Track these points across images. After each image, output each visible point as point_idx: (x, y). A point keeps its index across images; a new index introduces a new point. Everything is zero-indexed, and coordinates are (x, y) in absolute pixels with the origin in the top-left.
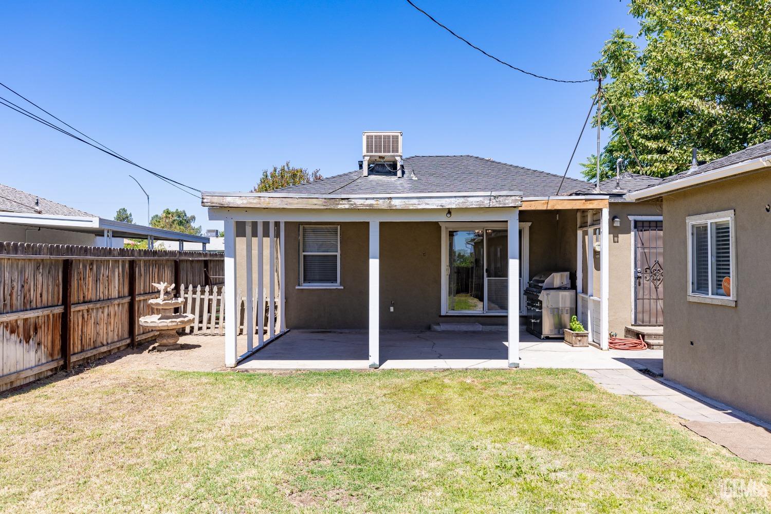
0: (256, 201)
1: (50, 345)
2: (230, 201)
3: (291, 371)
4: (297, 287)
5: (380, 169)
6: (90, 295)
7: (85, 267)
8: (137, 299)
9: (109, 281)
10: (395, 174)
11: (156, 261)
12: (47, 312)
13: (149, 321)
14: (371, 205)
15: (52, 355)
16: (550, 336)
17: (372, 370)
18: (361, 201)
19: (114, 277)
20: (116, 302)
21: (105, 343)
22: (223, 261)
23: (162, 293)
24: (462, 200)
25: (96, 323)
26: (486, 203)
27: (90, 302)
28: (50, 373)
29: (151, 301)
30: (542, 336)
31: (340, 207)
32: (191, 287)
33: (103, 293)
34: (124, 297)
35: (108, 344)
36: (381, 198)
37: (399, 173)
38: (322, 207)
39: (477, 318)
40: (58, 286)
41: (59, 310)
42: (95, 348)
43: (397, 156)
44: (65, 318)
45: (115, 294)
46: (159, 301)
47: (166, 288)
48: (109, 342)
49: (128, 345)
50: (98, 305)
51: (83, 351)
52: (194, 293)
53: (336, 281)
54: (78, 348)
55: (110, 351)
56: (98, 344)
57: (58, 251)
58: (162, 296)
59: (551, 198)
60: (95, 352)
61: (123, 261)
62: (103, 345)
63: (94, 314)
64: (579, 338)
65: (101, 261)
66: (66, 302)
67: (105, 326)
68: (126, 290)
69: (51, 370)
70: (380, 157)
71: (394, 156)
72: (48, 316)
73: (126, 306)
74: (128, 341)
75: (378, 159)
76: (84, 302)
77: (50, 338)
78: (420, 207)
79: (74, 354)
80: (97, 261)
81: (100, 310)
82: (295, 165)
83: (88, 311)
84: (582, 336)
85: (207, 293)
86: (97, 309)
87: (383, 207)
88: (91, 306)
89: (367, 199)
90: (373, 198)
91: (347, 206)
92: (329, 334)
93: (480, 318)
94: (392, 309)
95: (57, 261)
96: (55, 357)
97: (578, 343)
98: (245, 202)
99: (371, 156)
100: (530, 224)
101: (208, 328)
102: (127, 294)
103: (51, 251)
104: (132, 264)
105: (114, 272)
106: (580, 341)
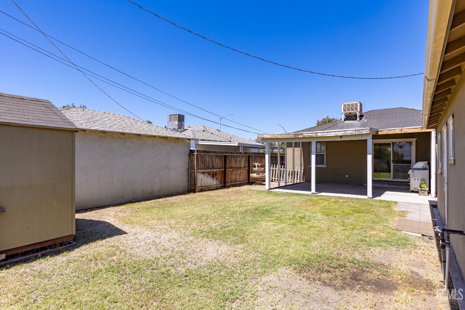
0: (273, 136)
1: (220, 179)
2: (266, 136)
3: (285, 193)
4: (309, 166)
5: (351, 118)
6: (234, 166)
7: (232, 157)
8: (251, 168)
9: (240, 162)
10: (356, 119)
11: (259, 156)
12: (219, 170)
13: (254, 175)
14: (310, 136)
15: (221, 182)
16: (414, 191)
17: (312, 195)
18: (307, 134)
19: (242, 161)
20: (243, 169)
21: (239, 181)
22: (265, 156)
23: (257, 166)
24: (344, 132)
25: (236, 175)
26: (354, 133)
27: (234, 168)
28: (220, 187)
29: (254, 169)
30: (410, 191)
31: (299, 137)
32: (275, 166)
33: (238, 165)
34: (246, 167)
35: (240, 181)
36: (313, 133)
37: (358, 119)
38: (293, 137)
39: (387, 182)
40: (223, 163)
41: (223, 170)
42: (235, 182)
43: (357, 112)
44: (225, 172)
45: (243, 166)
46: (256, 169)
47: (258, 165)
48: (241, 181)
49: (247, 183)
50: (236, 169)
51: (231, 182)
52: (276, 167)
53: (324, 164)
54: (230, 181)
55: (240, 184)
56: (236, 181)
57: (223, 153)
58: (256, 167)
59: (403, 128)
60: (235, 183)
61: (246, 156)
62: (238, 182)
63: (235, 172)
64: (423, 192)
65: (237, 156)
66: (225, 168)
67: (239, 176)
68: (247, 165)
69: (221, 186)
70: (350, 113)
71: (356, 112)
72: (220, 171)
73: (247, 170)
74: (247, 181)
75: (349, 114)
76: (231, 168)
77: (220, 177)
78: (328, 136)
79: (228, 183)
80: (236, 156)
81: (237, 171)
82: (331, 117)
83: (233, 170)
84: (424, 191)
85: (283, 168)
86: (236, 170)
87: (314, 136)
88: (233, 169)
89: (308, 133)
90: (311, 133)
91: (302, 137)
92: (319, 184)
93: (389, 182)
94: (347, 176)
95: (222, 156)
96: (222, 183)
97: (422, 194)
98: (270, 136)
99: (345, 113)
100: (416, 139)
101: (283, 180)
102: (247, 166)
103: (221, 153)
104: (249, 157)
105: (242, 159)
106: (423, 193)
